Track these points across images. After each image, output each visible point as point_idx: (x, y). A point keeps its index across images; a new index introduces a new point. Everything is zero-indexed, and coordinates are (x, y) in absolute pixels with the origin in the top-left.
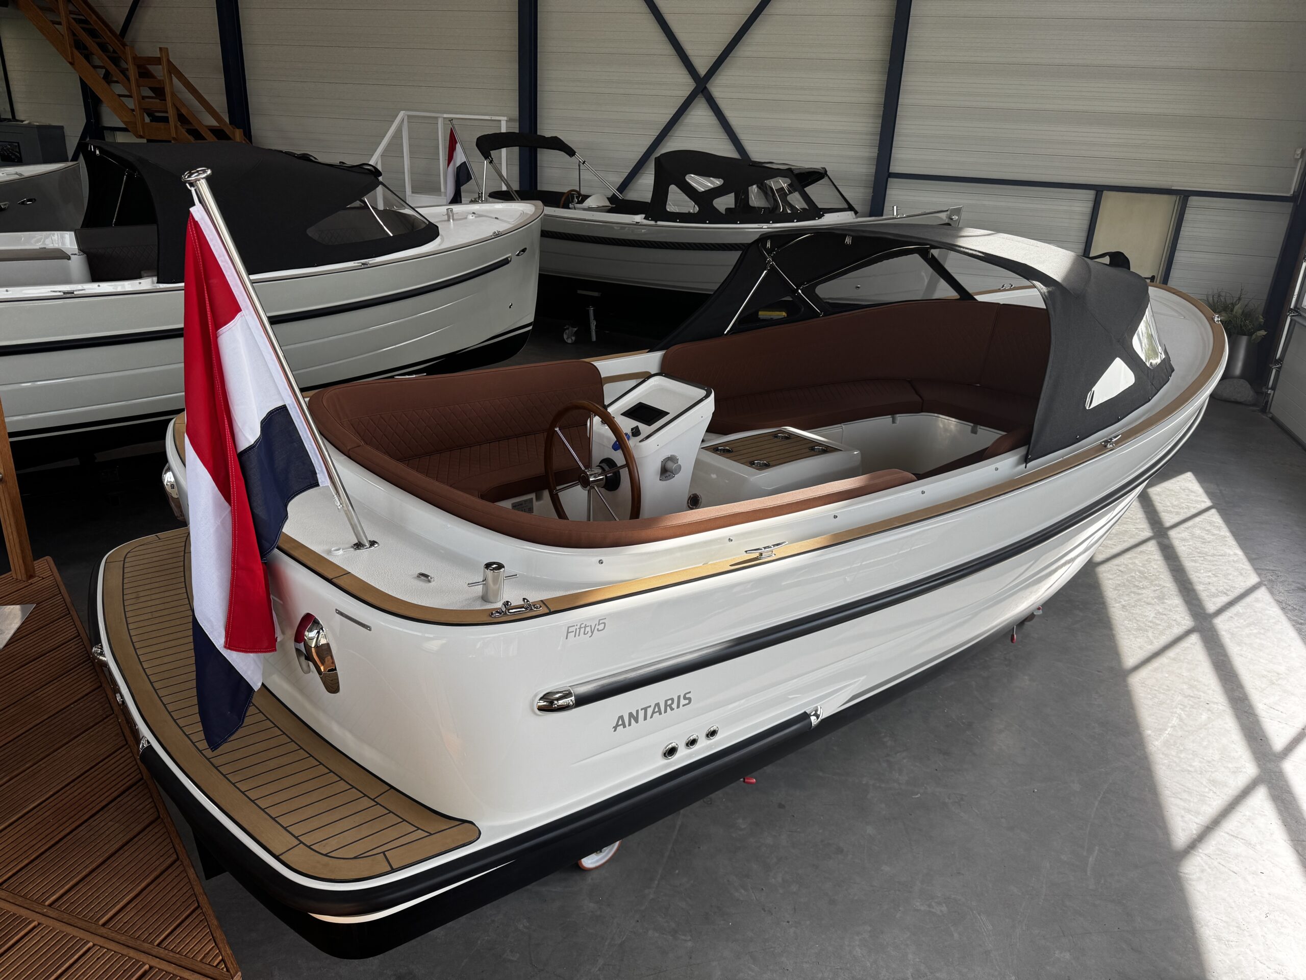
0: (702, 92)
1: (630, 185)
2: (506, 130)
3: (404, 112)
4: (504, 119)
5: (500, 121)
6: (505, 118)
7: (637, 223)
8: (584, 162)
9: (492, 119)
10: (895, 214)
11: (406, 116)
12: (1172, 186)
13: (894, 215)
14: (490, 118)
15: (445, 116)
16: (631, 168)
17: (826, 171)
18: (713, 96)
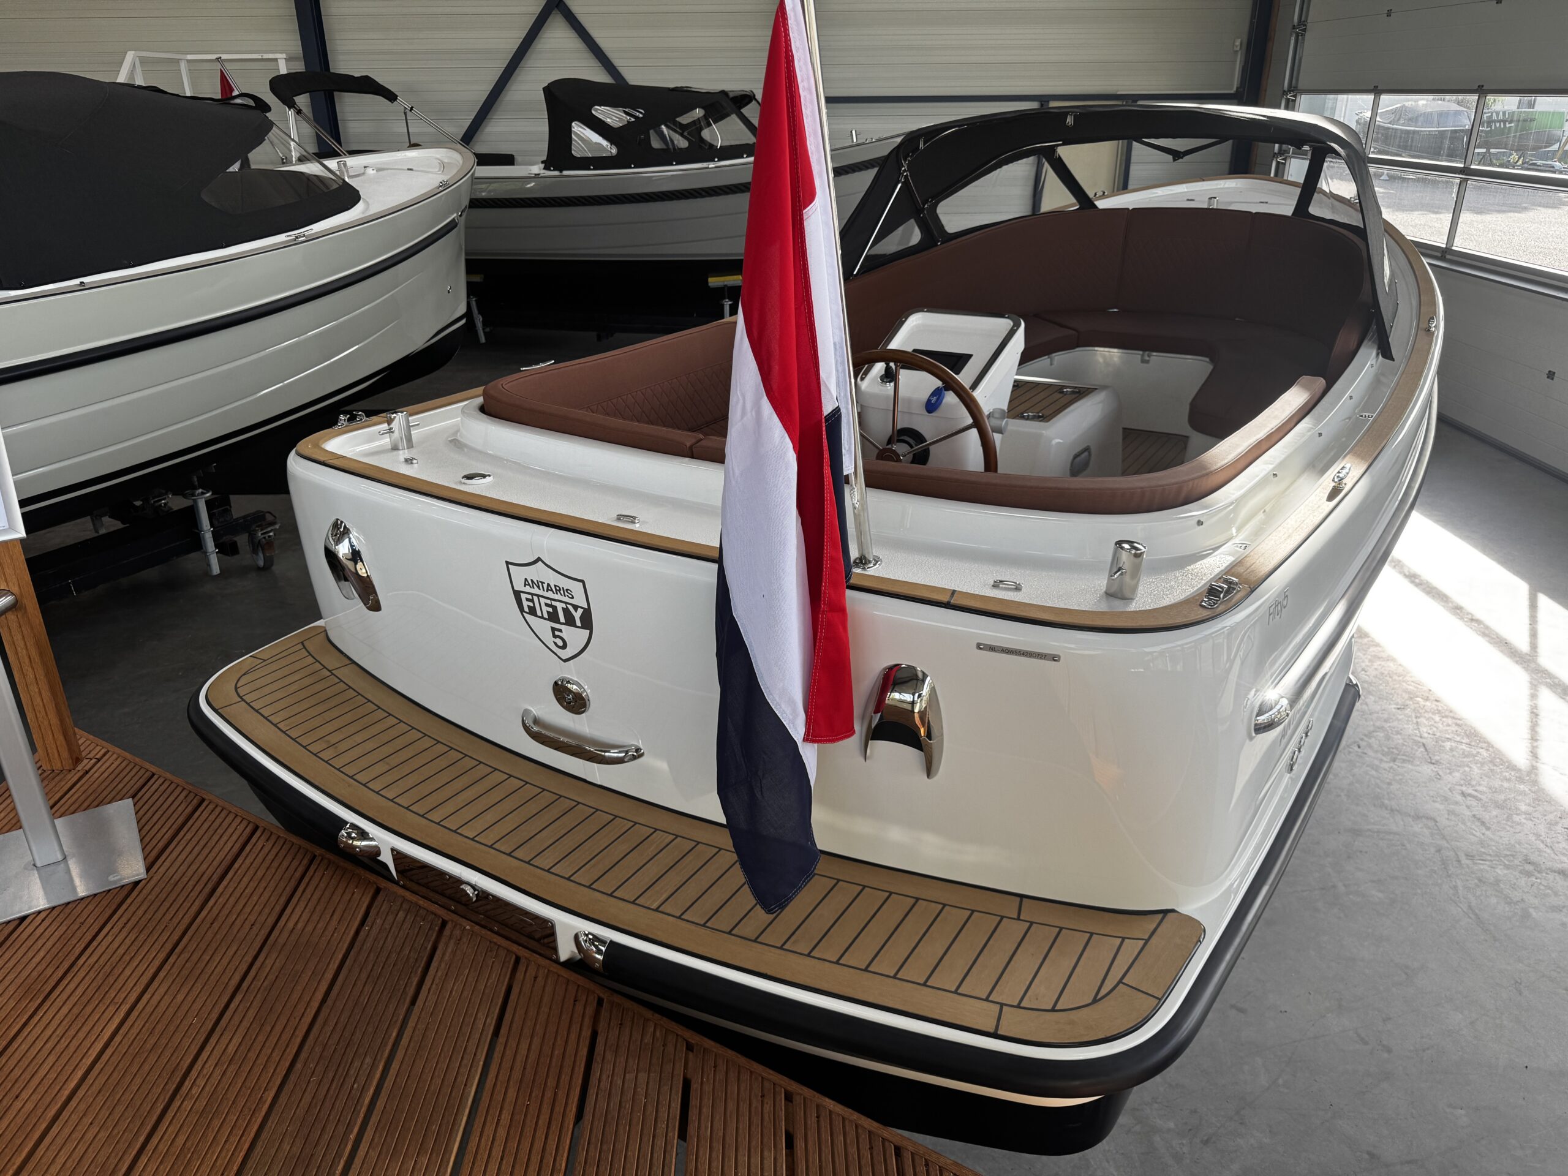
0: (557, 6)
1: (476, 135)
2: (288, 69)
3: (133, 52)
4: (281, 57)
5: (276, 60)
6: (284, 56)
7: (535, 174)
8: (411, 109)
9: (264, 57)
10: (855, 140)
11: (137, 59)
12: (1118, 91)
13: (853, 141)
14: (260, 57)
15: (189, 57)
16: (476, 113)
17: (754, 96)
18: (574, 12)
